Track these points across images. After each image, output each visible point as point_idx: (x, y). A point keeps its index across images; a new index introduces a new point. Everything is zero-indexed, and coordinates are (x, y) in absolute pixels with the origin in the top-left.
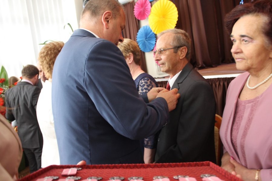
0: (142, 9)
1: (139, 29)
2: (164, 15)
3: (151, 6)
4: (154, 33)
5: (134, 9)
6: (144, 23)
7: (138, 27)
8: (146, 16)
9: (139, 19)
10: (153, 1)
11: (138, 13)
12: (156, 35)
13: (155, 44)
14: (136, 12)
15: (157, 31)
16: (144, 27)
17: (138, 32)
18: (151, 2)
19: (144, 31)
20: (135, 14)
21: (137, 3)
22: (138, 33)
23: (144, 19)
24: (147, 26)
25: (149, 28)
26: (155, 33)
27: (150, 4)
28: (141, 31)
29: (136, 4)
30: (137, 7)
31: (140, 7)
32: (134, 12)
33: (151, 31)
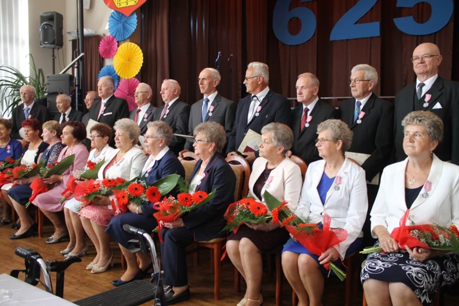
0: (108, 47)
1: (102, 67)
2: (129, 59)
3: (118, 46)
4: (117, 75)
5: (100, 45)
6: (108, 62)
7: (102, 65)
8: (111, 56)
9: (104, 57)
10: (121, 41)
11: (103, 50)
12: (119, 77)
13: (117, 86)
14: (101, 49)
15: (120, 73)
16: (108, 66)
17: (100, 70)
18: (118, 42)
19: (107, 70)
20: (99, 50)
21: (104, 40)
22: (100, 72)
23: (109, 58)
24: (110, 66)
25: (113, 68)
26: (119, 75)
27: (117, 44)
28: (103, 69)
29: (102, 40)
30: (103, 44)
31: (106, 44)
32: (100, 48)
33: (115, 72)
